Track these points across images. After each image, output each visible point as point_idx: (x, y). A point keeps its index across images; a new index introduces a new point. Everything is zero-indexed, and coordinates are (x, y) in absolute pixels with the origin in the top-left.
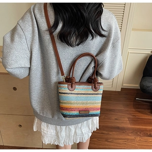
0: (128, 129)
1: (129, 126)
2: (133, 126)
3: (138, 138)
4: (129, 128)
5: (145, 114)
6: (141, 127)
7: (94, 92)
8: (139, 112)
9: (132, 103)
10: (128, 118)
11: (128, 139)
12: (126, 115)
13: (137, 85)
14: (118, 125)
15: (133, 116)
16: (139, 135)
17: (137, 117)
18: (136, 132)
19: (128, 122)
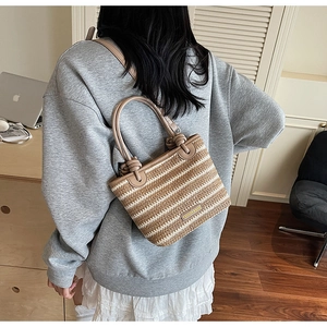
0: (259, 300)
1: (262, 293)
4: (261, 297)
5: (298, 264)
6: (287, 296)
8: (285, 259)
9: (270, 237)
10: (260, 273)
12: (255, 265)
13: (284, 196)
14: (237, 289)
15: (272, 268)
17: (279, 271)
18: (274, 307)
19: (259, 282)
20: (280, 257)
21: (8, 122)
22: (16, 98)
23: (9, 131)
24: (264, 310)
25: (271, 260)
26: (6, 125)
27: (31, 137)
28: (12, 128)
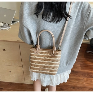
0: (80, 72)
1: (81, 70)
3: (86, 79)
8: (88, 60)
9: (84, 54)
10: (80, 65)
11: (79, 79)
12: (79, 62)
13: (88, 42)
15: (84, 63)
16: (86, 77)
17: (86, 64)
18: (84, 74)
19: (80, 67)
20: (86, 60)
21: (3, 23)
22: (5, 16)
23: (4, 26)
24: (81, 75)
26: (3, 24)
27: (10, 28)
28: (4, 25)
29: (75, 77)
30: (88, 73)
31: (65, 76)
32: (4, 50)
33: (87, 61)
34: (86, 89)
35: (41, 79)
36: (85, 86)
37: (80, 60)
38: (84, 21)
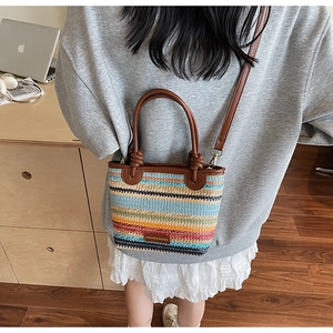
0: (294, 245)
1: (297, 238)
2: (305, 239)
3: (316, 268)
4: (296, 243)
6: (325, 240)
7: (190, 192)
8: (322, 202)
9: (307, 179)
10: (295, 218)
11: (292, 270)
12: (291, 210)
14: (271, 235)
15: (308, 212)
16: (317, 261)
17: (316, 215)
18: (311, 252)
19: (295, 227)
20: (317, 200)
21: (16, 77)
22: (21, 49)
23: (19, 88)
24: (300, 255)
25: (307, 203)
26: (14, 82)
27: (43, 93)
28: (21, 85)
29: (278, 264)
30: (323, 249)
31: (237, 270)
32: (27, 175)
33: (318, 204)
34: (317, 303)
35: (147, 280)
36: (316, 292)
37: (295, 203)
38: (307, 71)
